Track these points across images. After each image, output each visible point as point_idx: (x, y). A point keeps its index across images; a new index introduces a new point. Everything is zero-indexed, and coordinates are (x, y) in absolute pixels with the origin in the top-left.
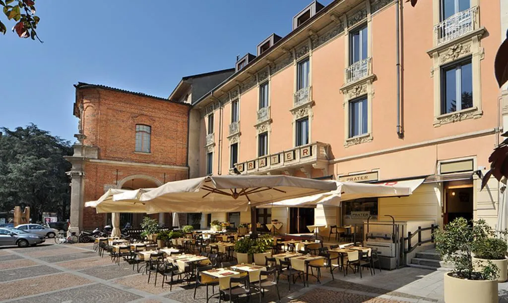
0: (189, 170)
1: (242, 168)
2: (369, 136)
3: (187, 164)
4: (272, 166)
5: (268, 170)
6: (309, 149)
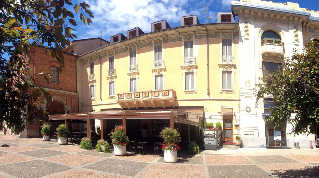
0: (78, 95)
1: (122, 96)
2: (195, 91)
3: (77, 91)
4: (143, 98)
5: (141, 100)
6: (167, 92)
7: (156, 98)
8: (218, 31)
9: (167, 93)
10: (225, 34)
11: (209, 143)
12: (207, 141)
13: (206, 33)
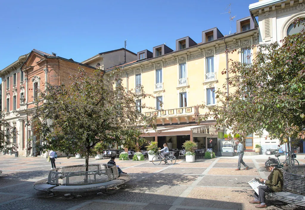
4: (169, 115)
5: (167, 117)
6: (190, 108)
7: (181, 114)
8: (237, 41)
9: (190, 110)
10: (244, 42)
11: (226, 151)
12: (224, 149)
13: (225, 45)
